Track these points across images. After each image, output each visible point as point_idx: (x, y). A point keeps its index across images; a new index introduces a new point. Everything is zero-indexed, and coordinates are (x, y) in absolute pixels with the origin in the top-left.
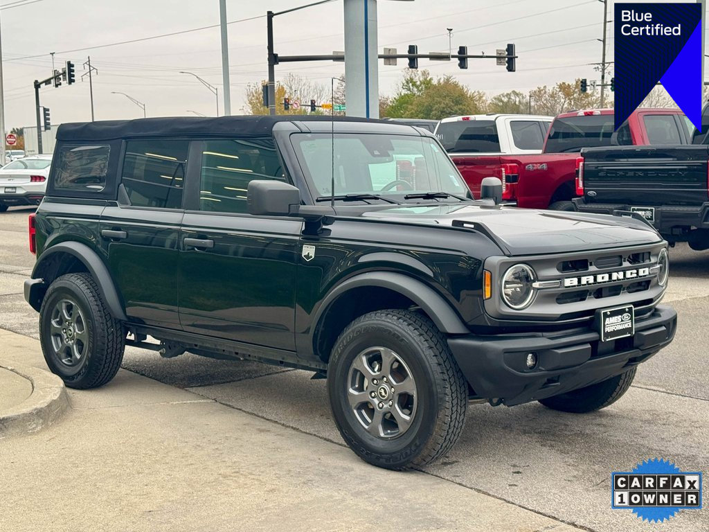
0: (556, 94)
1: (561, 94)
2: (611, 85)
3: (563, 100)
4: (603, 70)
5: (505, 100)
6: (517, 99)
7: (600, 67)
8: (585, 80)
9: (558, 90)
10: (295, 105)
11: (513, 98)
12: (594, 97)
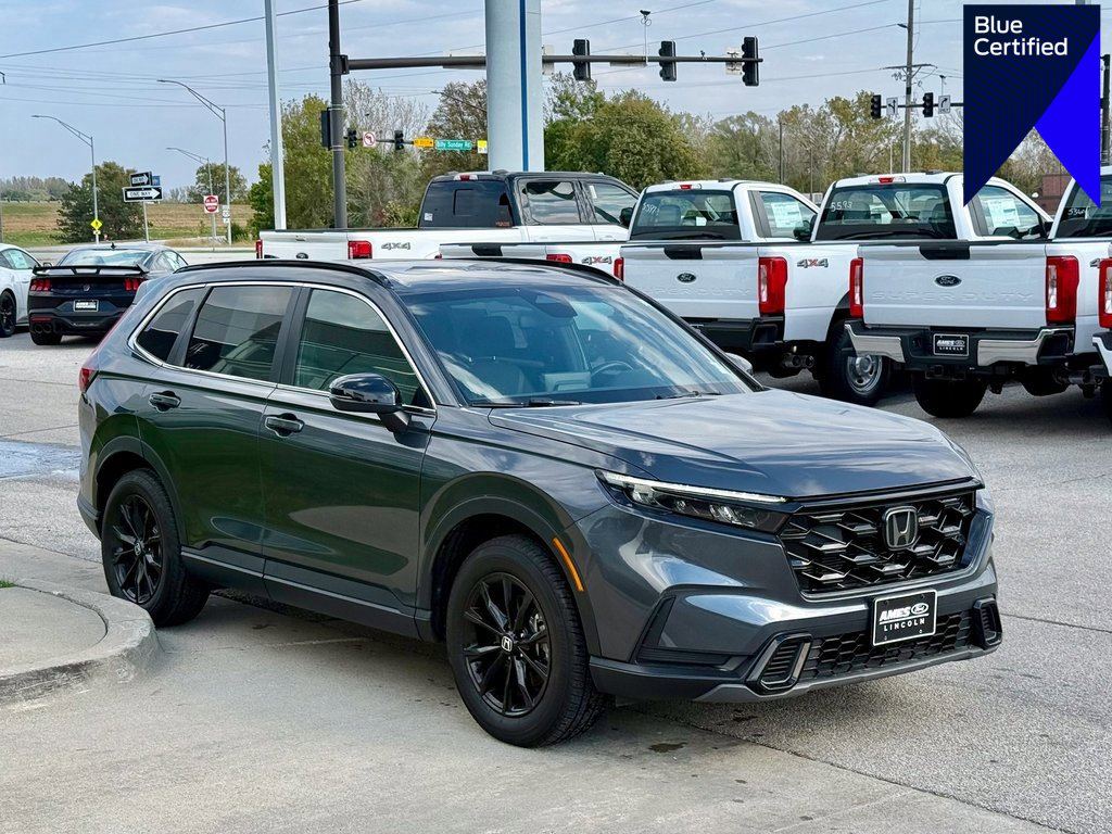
0: (824, 118)
1: (833, 119)
2: (923, 105)
3: (836, 129)
4: (909, 78)
5: (735, 128)
6: (757, 127)
7: (903, 73)
8: (879, 97)
9: (827, 110)
10: (368, 141)
11: (749, 124)
12: (892, 124)
